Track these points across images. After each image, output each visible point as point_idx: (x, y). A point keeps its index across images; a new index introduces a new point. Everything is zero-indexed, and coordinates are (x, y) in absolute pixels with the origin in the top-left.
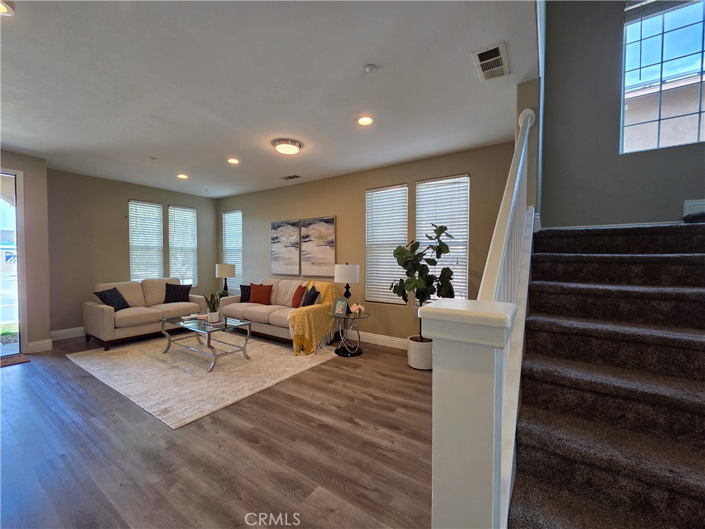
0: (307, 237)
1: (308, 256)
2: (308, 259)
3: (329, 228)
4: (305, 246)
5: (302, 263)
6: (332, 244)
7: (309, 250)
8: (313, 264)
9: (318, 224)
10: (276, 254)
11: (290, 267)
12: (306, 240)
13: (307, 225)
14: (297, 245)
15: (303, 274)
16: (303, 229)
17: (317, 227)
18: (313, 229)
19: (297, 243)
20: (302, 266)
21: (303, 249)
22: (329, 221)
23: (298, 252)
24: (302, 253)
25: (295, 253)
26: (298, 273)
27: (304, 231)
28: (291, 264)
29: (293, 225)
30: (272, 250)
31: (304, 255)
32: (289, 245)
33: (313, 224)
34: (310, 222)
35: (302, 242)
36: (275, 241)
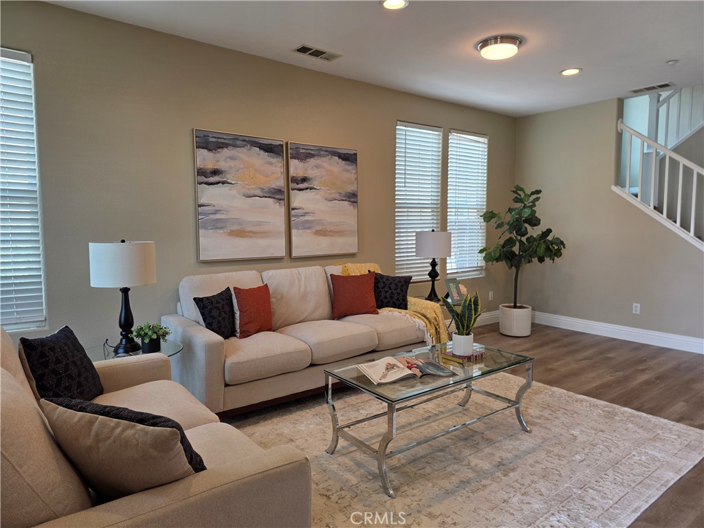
0: (304, 180)
1: (306, 218)
2: (306, 226)
3: (347, 171)
4: (299, 199)
5: (294, 232)
6: (352, 197)
7: (309, 206)
8: (318, 233)
9: (326, 159)
10: (216, 212)
11: (262, 242)
12: (301, 186)
13: (304, 155)
14: (280, 195)
15: (294, 254)
16: (294, 163)
17: (325, 165)
18: (318, 167)
19: (280, 191)
20: (294, 239)
21: (294, 204)
22: (349, 158)
23: (283, 210)
24: (293, 212)
25: (274, 214)
26: (282, 252)
27: (297, 167)
28: (263, 234)
29: (269, 149)
30: (202, 201)
31: (296, 216)
32: (258, 192)
33: (316, 158)
34: (312, 152)
35: (293, 189)
36: (212, 179)
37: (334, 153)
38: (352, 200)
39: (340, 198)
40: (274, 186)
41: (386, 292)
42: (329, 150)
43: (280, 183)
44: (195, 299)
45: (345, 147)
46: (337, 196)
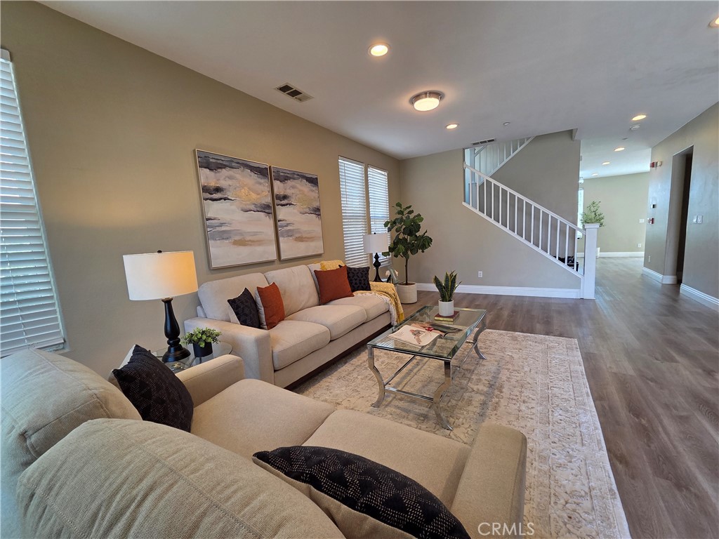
0: (285, 197)
1: (289, 228)
2: (289, 234)
3: (312, 191)
4: (282, 213)
5: (281, 239)
6: (317, 211)
7: (290, 219)
8: (297, 239)
9: (298, 181)
10: (221, 225)
11: (259, 249)
12: (283, 202)
13: (284, 178)
14: (269, 209)
15: (283, 258)
16: (277, 184)
17: (298, 185)
18: (293, 187)
19: (268, 206)
20: (281, 245)
21: (280, 217)
22: (313, 181)
23: (271, 222)
24: (279, 223)
25: (264, 225)
26: (274, 257)
27: (279, 187)
28: (259, 243)
29: (257, 171)
30: (209, 215)
31: (282, 227)
32: (252, 207)
33: (291, 180)
34: (288, 175)
35: (278, 205)
36: (215, 196)
37: (303, 177)
38: (317, 213)
39: (309, 212)
40: (263, 202)
41: (356, 280)
42: (300, 174)
43: (268, 200)
44: (229, 301)
45: (310, 173)
46: (307, 210)
